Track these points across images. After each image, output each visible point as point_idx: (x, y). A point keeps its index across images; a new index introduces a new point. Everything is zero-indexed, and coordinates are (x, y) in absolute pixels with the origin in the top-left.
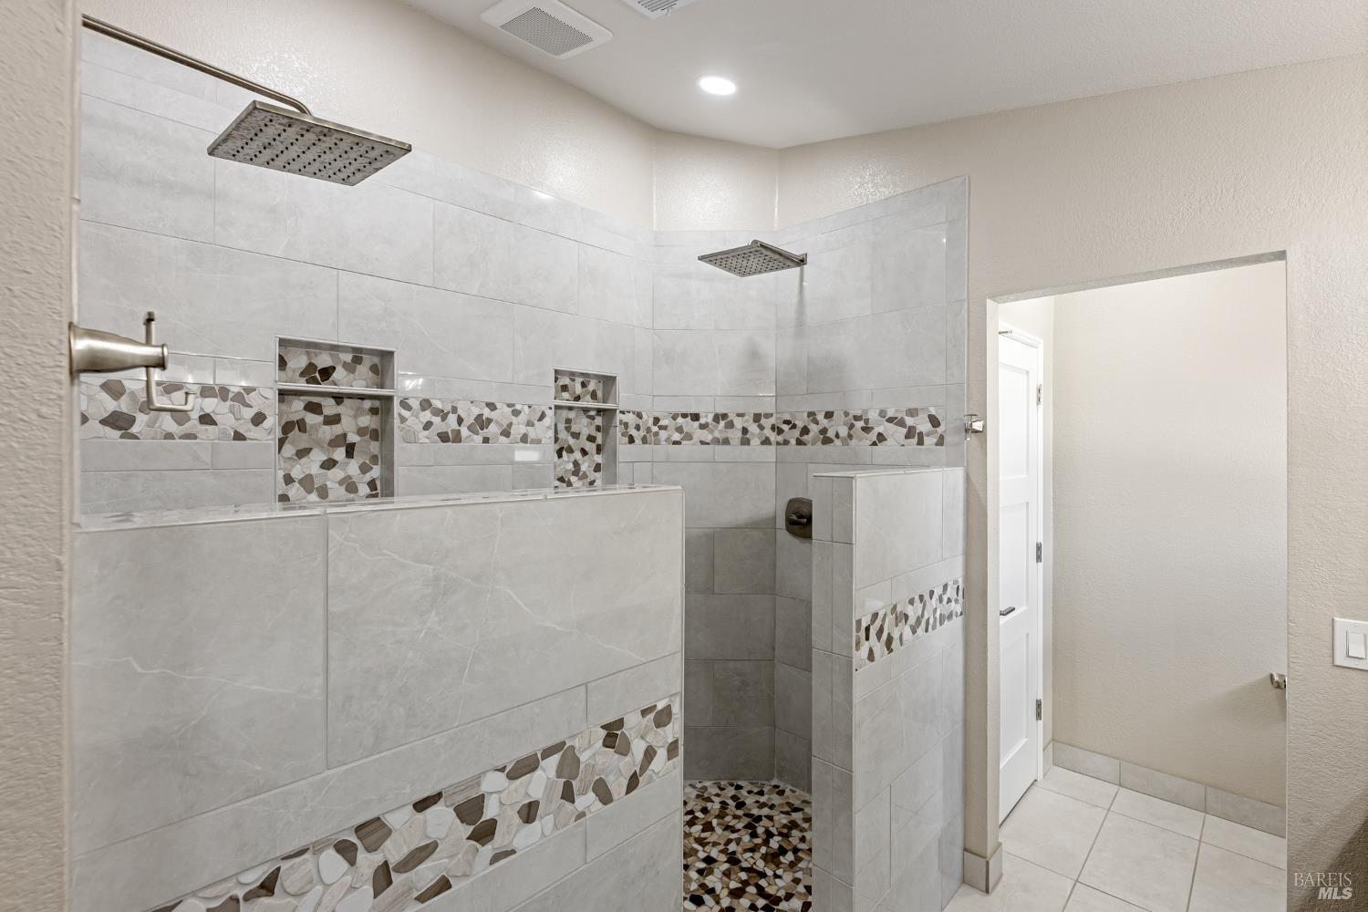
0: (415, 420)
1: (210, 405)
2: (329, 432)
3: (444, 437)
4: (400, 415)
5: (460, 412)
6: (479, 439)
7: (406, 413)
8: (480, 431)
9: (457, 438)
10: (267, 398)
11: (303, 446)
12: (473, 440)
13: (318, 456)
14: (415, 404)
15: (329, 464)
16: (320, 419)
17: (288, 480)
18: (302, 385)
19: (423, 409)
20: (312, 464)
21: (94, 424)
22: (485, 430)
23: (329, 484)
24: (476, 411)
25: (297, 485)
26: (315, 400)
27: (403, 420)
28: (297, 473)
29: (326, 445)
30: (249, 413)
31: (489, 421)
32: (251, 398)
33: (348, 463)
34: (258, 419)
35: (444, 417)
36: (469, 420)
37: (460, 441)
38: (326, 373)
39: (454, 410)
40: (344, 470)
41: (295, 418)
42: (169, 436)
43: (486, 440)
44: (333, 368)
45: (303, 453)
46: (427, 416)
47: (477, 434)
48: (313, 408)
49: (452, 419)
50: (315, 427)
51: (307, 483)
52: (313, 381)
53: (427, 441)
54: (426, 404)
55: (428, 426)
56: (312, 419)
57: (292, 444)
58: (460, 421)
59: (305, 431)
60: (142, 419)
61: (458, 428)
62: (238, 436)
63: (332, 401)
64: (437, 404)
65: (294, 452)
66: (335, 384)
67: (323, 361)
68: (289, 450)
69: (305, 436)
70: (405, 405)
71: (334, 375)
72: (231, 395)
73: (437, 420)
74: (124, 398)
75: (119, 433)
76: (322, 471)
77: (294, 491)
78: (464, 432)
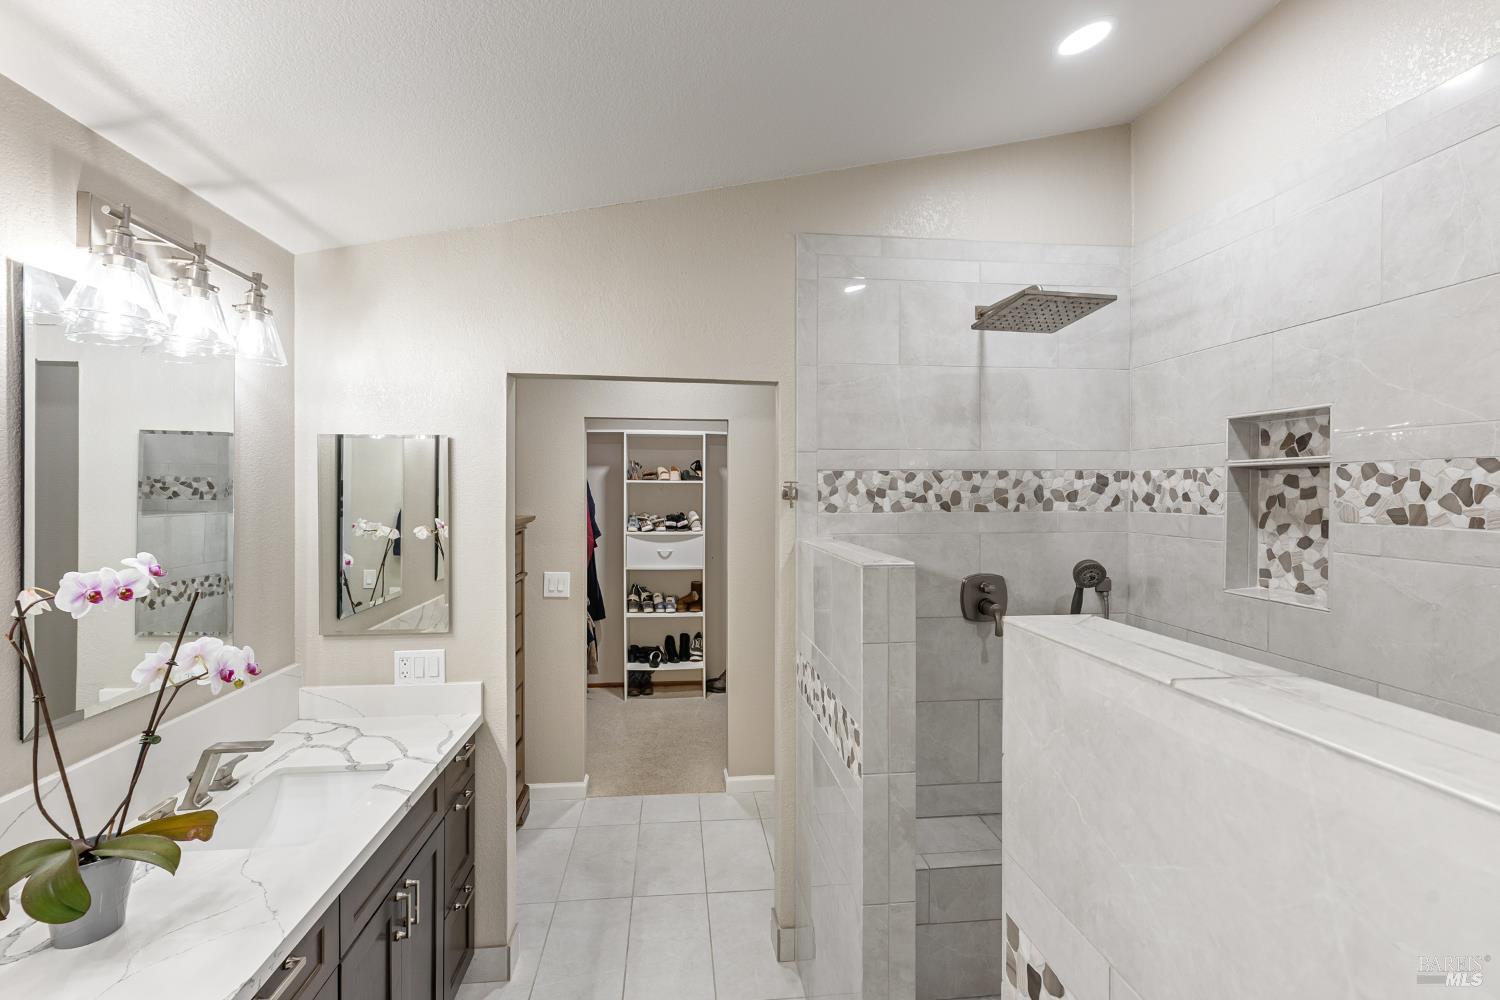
0: (1356, 493)
1: (1188, 485)
2: (1305, 507)
3: (1398, 516)
4: (1336, 486)
5: (1424, 477)
6: (1462, 521)
7: (1343, 484)
8: (1464, 508)
9: (1420, 517)
10: (1220, 478)
11: (1282, 522)
12: (1448, 522)
13: (1295, 533)
14: (1355, 470)
15: (1306, 543)
16: (1296, 493)
17: (1271, 555)
18: (1283, 460)
19: (1366, 477)
20: (1289, 543)
21: (1140, 501)
22: (1475, 506)
23: (1305, 565)
24: (1455, 474)
25: (1277, 560)
26: (1293, 472)
27: (1340, 492)
28: (1277, 550)
29: (1302, 522)
30: (1208, 491)
31: (1484, 490)
32: (1210, 478)
33: (1324, 544)
34: (1214, 496)
35: (1398, 485)
36: (1442, 488)
37: (1425, 523)
38: (1303, 442)
39: (1415, 475)
40: (1319, 551)
41: (1276, 492)
42: (1168, 510)
43: (1477, 523)
44: (1309, 435)
45: (1283, 529)
46: (1372, 486)
47: (1459, 512)
48: (1292, 481)
49: (1411, 492)
50: (1294, 501)
51: (1285, 559)
52: (1291, 453)
53: (1372, 521)
54: (1370, 470)
55: (1373, 500)
56: (1291, 493)
57: (1274, 518)
58: (1425, 492)
59: (1284, 507)
60: (1157, 497)
61: (1422, 502)
62: (1203, 511)
63: (1308, 473)
64: (1387, 468)
65: (1275, 527)
66: (1312, 454)
67: (1301, 429)
68: (1271, 525)
69: (1284, 511)
70: (1343, 473)
71: (1311, 442)
72: (1199, 476)
73: (1386, 491)
74: (1151, 483)
75: (1148, 507)
76: (1299, 549)
77: (1275, 567)
78: (1433, 508)
